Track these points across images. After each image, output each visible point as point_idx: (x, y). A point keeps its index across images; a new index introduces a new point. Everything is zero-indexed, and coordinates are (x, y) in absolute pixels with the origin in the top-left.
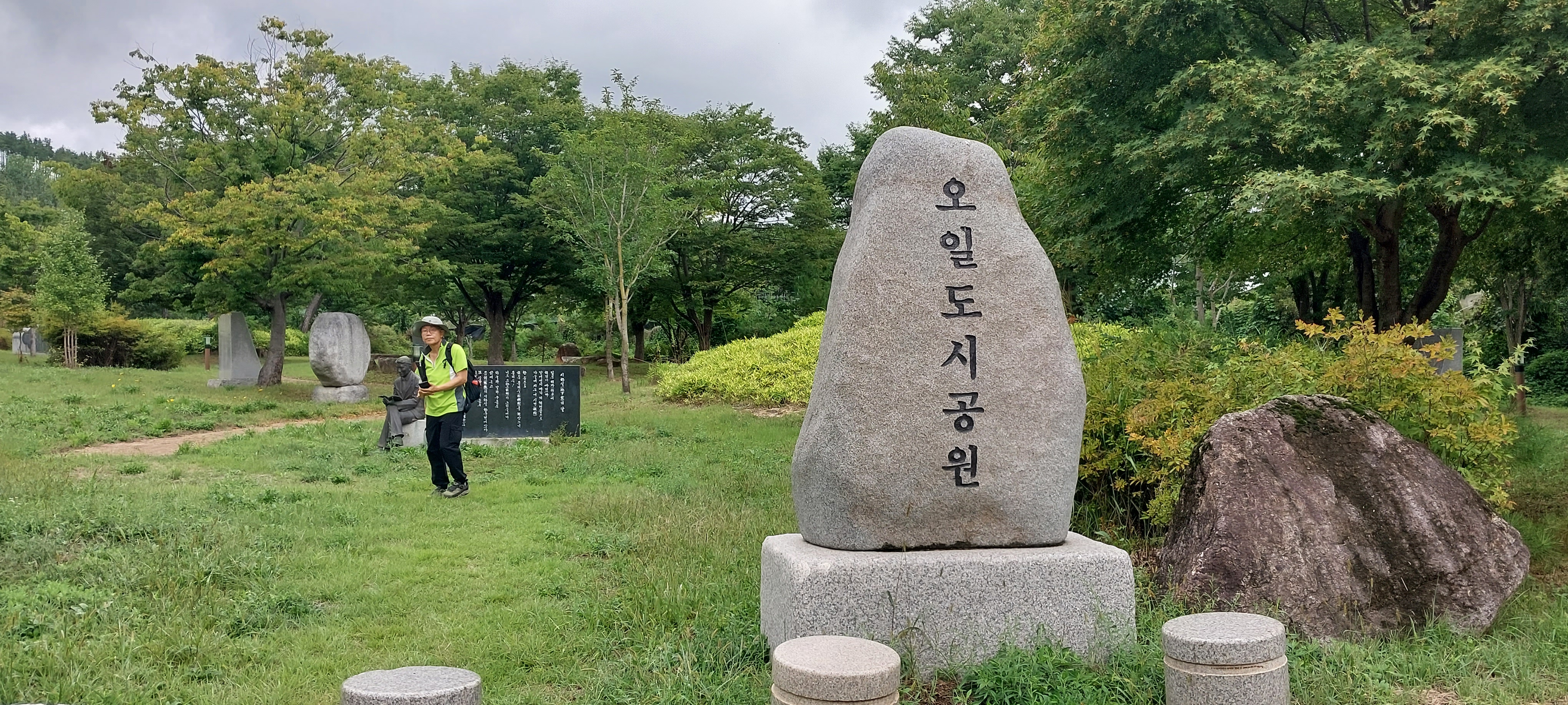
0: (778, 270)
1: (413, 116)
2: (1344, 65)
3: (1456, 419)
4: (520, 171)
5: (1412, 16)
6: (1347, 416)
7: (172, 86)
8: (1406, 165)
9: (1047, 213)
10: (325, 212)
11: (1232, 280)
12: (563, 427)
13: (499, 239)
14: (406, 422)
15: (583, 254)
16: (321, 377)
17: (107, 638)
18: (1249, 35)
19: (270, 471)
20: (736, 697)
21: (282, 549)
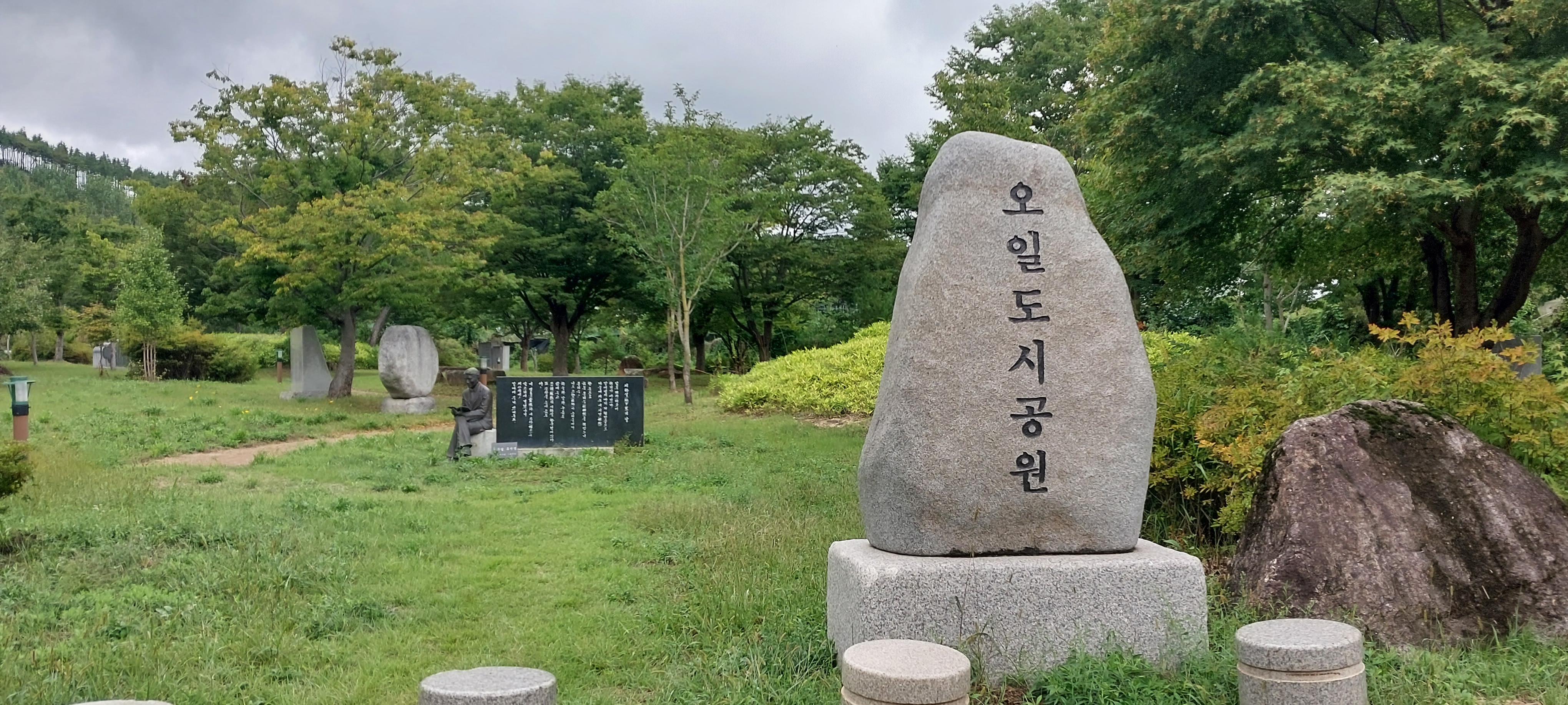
0: (837, 282)
1: (479, 133)
2: (1418, 65)
3: (1538, 424)
4: (584, 186)
5: (1489, 14)
6: (1424, 421)
7: (248, 105)
8: (1484, 166)
9: (1113, 218)
10: (393, 227)
11: (1301, 288)
12: (627, 437)
13: (563, 252)
14: (474, 432)
15: (646, 266)
16: (391, 389)
17: (191, 640)
18: (1319, 37)
19: (342, 481)
20: (804, 700)
21: (355, 555)
